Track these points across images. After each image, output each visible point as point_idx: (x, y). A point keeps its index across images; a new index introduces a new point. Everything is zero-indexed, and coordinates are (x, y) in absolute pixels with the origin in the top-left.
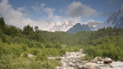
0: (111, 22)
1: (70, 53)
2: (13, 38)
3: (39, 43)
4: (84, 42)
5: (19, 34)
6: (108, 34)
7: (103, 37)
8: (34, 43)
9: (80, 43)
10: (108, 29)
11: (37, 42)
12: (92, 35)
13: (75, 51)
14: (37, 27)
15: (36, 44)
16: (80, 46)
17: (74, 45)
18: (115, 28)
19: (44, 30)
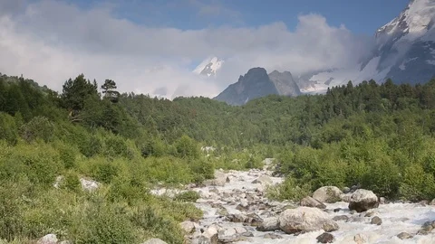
1: (230, 174)
2: (26, 120)
3: (119, 138)
4: (276, 136)
5: (46, 108)
6: (362, 105)
7: (346, 115)
8: (102, 140)
9: (263, 138)
10: (363, 86)
11: (111, 136)
12: (307, 109)
13: (248, 167)
14: (110, 84)
15: (109, 143)
16: (265, 147)
18: (388, 83)
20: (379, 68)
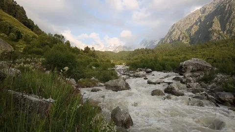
0: (143, 45)
4: (125, 59)
6: (141, 53)
7: (138, 55)
9: (122, 59)
10: (141, 49)
12: (130, 53)
13: (120, 64)
14: (93, 48)
15: (94, 60)
17: (118, 60)
18: (146, 49)
19: (97, 50)
20: (144, 46)
